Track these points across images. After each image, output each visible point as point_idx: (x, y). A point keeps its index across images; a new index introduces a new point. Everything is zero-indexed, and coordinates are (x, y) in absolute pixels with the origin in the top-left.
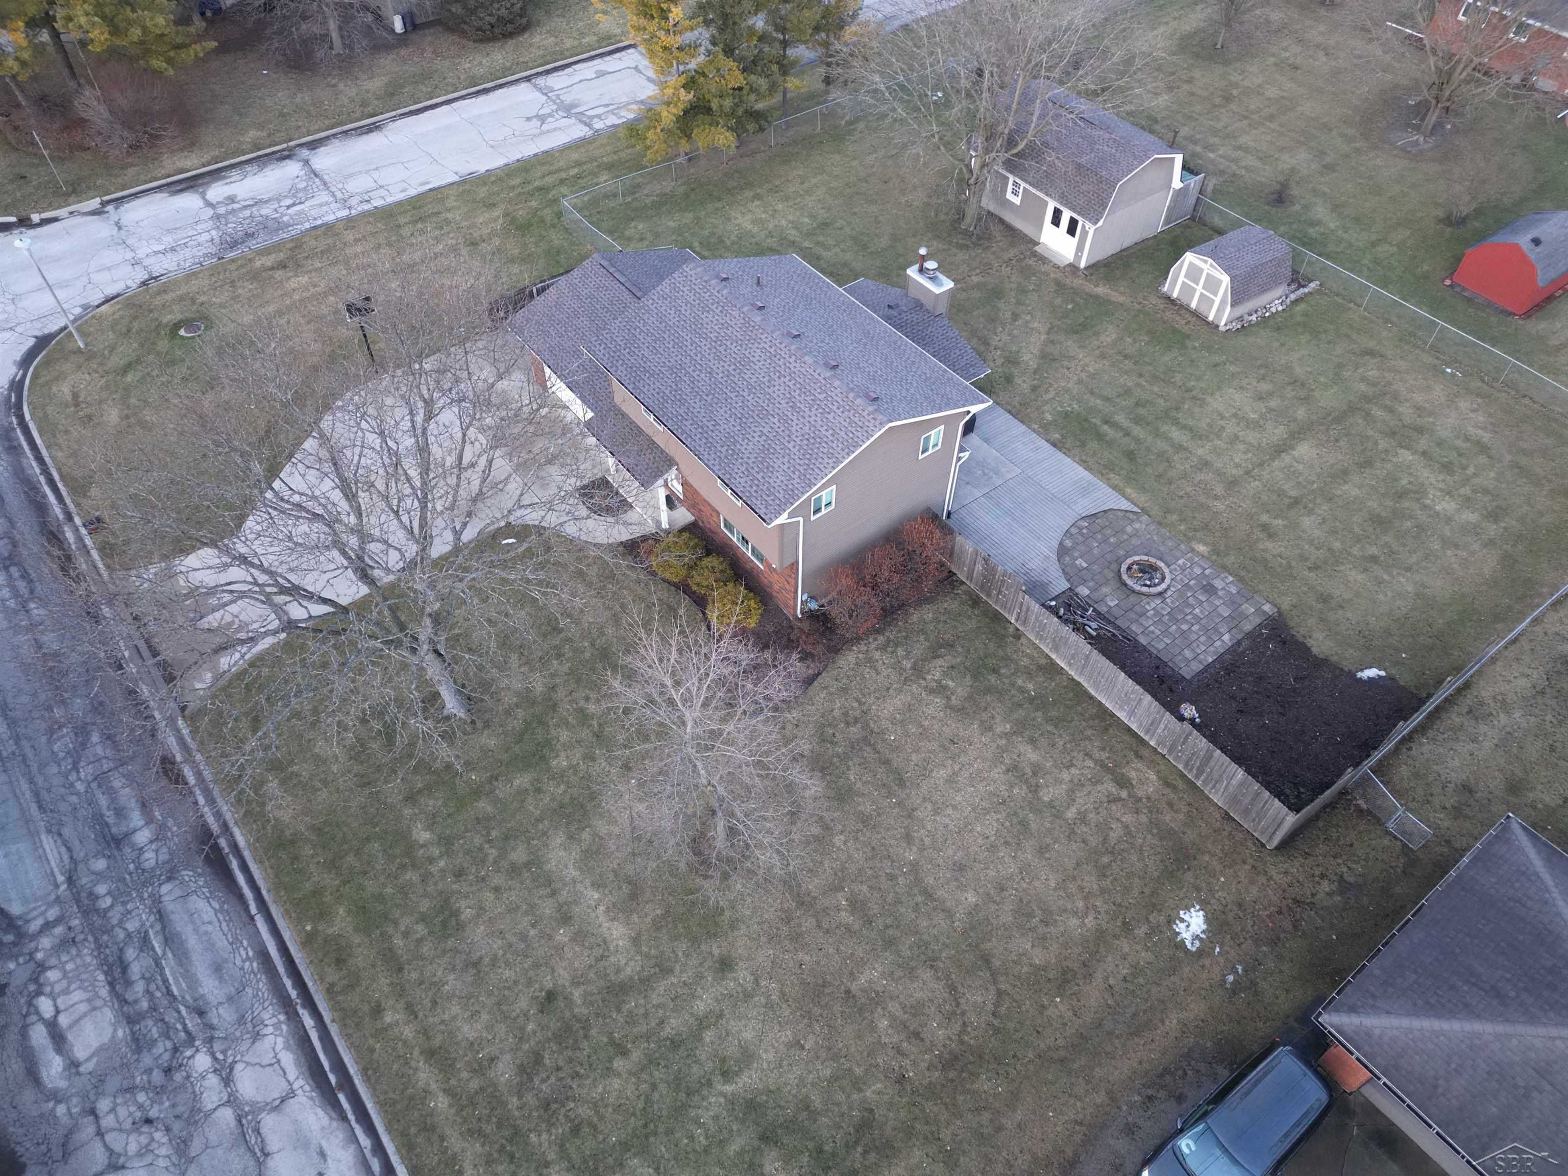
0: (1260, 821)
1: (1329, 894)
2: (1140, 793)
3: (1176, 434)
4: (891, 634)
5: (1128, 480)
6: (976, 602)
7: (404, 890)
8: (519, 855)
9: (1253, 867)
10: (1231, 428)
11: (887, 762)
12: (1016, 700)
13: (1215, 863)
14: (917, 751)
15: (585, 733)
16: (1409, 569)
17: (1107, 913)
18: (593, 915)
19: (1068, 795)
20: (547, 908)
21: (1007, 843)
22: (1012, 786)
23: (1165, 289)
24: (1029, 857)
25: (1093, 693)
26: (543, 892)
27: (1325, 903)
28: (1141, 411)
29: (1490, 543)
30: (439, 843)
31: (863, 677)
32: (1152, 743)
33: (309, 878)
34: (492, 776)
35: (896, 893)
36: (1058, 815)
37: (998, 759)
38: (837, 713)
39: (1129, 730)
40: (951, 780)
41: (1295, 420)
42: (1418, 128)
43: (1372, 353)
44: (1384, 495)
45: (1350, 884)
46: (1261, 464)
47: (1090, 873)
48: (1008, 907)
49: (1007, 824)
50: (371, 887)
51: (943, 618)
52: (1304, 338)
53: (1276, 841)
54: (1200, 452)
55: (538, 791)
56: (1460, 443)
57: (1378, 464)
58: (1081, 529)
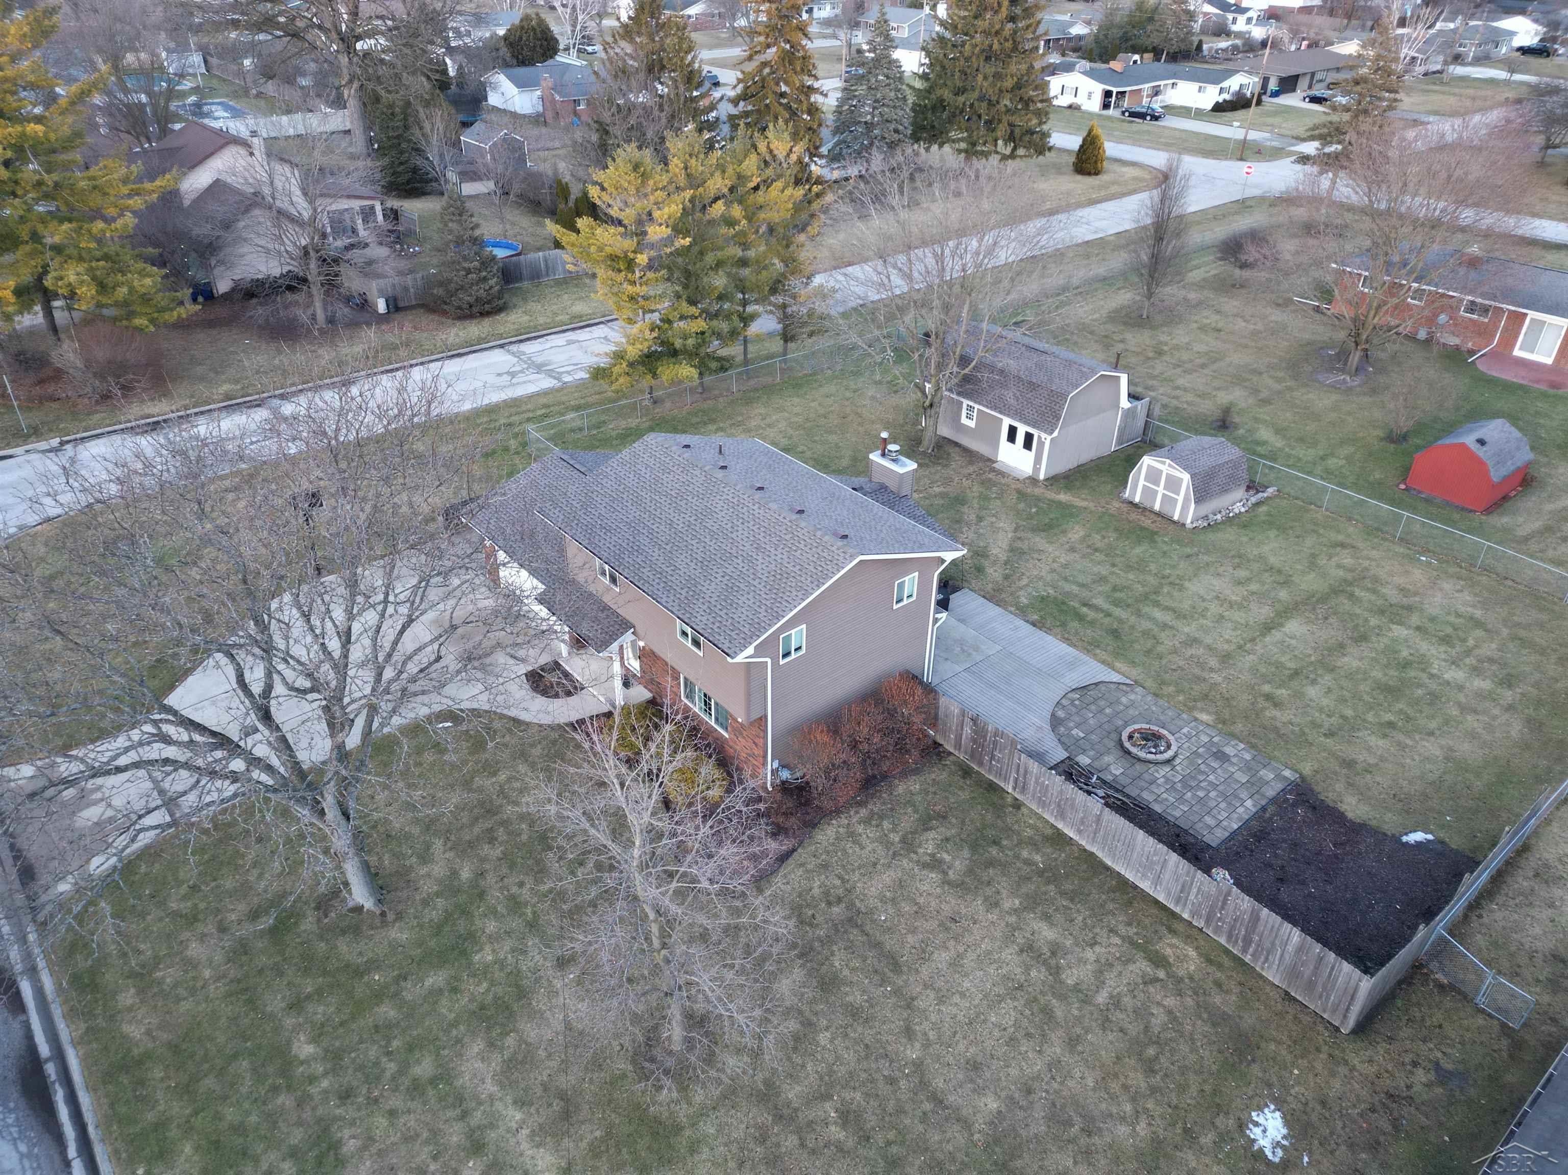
0: (1328, 998)
1: (1429, 1085)
2: (1181, 973)
3: (1158, 614)
4: (875, 806)
5: (1117, 654)
6: (966, 772)
7: (272, 1119)
8: (424, 1068)
9: (1330, 1055)
10: (1214, 608)
11: (878, 945)
12: (1023, 873)
13: (1284, 1053)
14: (913, 931)
15: (515, 923)
16: (1431, 734)
17: (1163, 1118)
18: (512, 1141)
19: (1096, 978)
20: (455, 1135)
21: (1028, 1035)
22: (1027, 969)
23: (1127, 494)
24: (1058, 1051)
25: (1109, 863)
26: (450, 1113)
27: (1425, 1097)
28: (1118, 595)
29: (1510, 708)
30: (324, 1059)
31: (844, 851)
32: (1186, 916)
33: (153, 1107)
34: (399, 976)
35: (898, 1100)
36: (1086, 1001)
37: (1009, 938)
38: (816, 891)
39: (1157, 902)
40: (955, 964)
41: (1279, 601)
42: (1343, 371)
43: (1343, 545)
44: (1387, 666)
45: (1450, 1073)
46: (1253, 640)
47: (1136, 1070)
48: (1039, 1114)
49: (1027, 1012)
50: (230, 1114)
51: (932, 789)
52: (1272, 534)
53: (1351, 1022)
54: (1186, 630)
55: (455, 990)
56: (1452, 619)
57: (1374, 639)
58: (1073, 701)
